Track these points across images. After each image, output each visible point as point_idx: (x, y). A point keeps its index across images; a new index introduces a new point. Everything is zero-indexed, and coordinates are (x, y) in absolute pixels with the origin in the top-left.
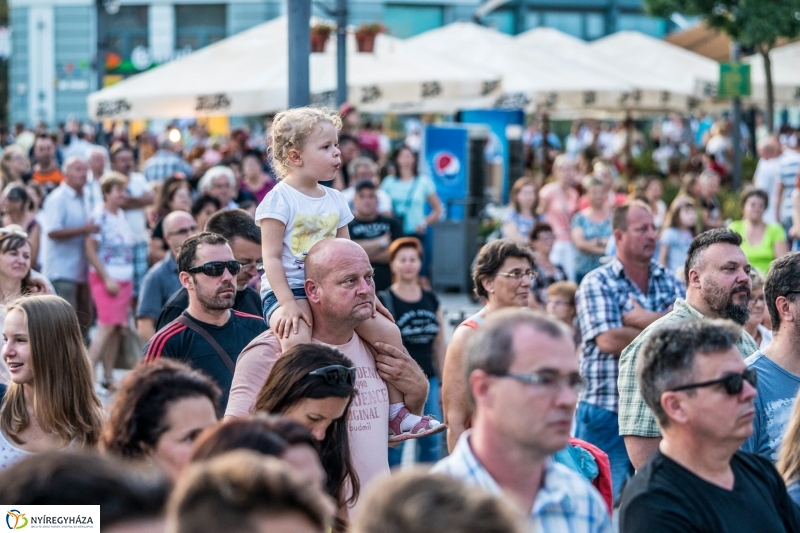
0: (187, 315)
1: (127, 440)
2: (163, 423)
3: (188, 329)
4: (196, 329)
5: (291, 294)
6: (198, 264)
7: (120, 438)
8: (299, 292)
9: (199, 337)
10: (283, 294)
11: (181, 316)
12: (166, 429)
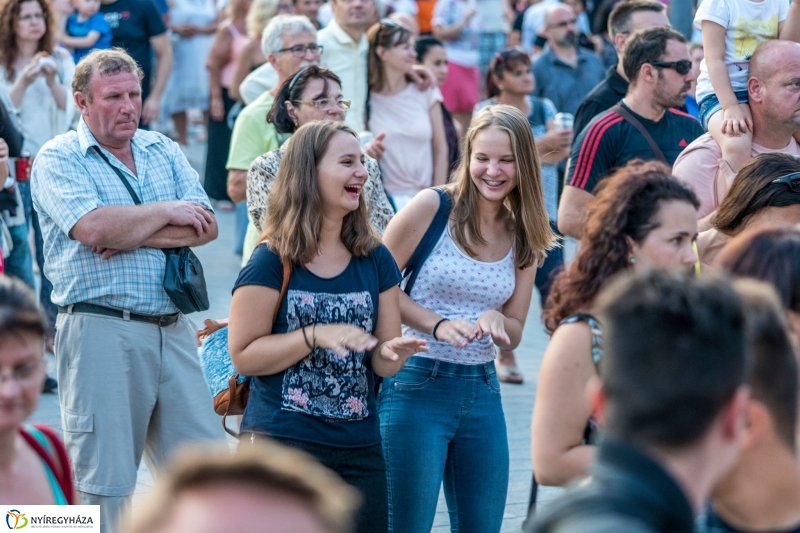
0: (624, 106)
1: (615, 232)
2: (653, 220)
3: (624, 121)
4: (633, 122)
5: (733, 98)
6: (667, 59)
7: (608, 229)
8: (742, 96)
9: (635, 130)
10: (726, 97)
11: (617, 107)
12: (656, 226)
